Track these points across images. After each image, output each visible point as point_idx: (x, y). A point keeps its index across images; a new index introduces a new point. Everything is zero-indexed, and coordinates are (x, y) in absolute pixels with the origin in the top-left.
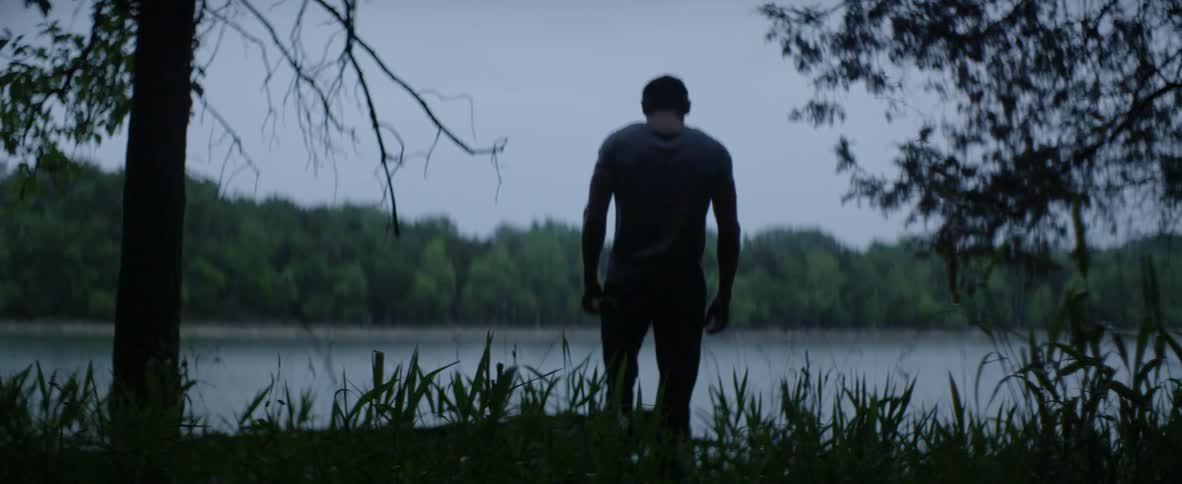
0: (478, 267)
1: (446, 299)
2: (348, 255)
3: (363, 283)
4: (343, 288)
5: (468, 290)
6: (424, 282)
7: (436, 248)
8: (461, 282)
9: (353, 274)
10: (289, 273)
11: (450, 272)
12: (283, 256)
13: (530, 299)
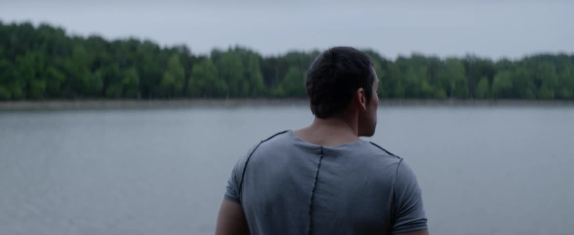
0: (196, 69)
1: (180, 86)
2: (129, 63)
3: (137, 80)
4: (126, 81)
5: (191, 81)
6: (168, 77)
7: (175, 59)
8: (188, 76)
9: (132, 74)
10: (99, 74)
11: (182, 72)
12: (96, 64)
13: (223, 85)
